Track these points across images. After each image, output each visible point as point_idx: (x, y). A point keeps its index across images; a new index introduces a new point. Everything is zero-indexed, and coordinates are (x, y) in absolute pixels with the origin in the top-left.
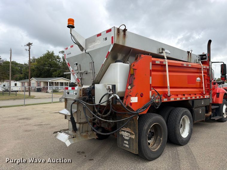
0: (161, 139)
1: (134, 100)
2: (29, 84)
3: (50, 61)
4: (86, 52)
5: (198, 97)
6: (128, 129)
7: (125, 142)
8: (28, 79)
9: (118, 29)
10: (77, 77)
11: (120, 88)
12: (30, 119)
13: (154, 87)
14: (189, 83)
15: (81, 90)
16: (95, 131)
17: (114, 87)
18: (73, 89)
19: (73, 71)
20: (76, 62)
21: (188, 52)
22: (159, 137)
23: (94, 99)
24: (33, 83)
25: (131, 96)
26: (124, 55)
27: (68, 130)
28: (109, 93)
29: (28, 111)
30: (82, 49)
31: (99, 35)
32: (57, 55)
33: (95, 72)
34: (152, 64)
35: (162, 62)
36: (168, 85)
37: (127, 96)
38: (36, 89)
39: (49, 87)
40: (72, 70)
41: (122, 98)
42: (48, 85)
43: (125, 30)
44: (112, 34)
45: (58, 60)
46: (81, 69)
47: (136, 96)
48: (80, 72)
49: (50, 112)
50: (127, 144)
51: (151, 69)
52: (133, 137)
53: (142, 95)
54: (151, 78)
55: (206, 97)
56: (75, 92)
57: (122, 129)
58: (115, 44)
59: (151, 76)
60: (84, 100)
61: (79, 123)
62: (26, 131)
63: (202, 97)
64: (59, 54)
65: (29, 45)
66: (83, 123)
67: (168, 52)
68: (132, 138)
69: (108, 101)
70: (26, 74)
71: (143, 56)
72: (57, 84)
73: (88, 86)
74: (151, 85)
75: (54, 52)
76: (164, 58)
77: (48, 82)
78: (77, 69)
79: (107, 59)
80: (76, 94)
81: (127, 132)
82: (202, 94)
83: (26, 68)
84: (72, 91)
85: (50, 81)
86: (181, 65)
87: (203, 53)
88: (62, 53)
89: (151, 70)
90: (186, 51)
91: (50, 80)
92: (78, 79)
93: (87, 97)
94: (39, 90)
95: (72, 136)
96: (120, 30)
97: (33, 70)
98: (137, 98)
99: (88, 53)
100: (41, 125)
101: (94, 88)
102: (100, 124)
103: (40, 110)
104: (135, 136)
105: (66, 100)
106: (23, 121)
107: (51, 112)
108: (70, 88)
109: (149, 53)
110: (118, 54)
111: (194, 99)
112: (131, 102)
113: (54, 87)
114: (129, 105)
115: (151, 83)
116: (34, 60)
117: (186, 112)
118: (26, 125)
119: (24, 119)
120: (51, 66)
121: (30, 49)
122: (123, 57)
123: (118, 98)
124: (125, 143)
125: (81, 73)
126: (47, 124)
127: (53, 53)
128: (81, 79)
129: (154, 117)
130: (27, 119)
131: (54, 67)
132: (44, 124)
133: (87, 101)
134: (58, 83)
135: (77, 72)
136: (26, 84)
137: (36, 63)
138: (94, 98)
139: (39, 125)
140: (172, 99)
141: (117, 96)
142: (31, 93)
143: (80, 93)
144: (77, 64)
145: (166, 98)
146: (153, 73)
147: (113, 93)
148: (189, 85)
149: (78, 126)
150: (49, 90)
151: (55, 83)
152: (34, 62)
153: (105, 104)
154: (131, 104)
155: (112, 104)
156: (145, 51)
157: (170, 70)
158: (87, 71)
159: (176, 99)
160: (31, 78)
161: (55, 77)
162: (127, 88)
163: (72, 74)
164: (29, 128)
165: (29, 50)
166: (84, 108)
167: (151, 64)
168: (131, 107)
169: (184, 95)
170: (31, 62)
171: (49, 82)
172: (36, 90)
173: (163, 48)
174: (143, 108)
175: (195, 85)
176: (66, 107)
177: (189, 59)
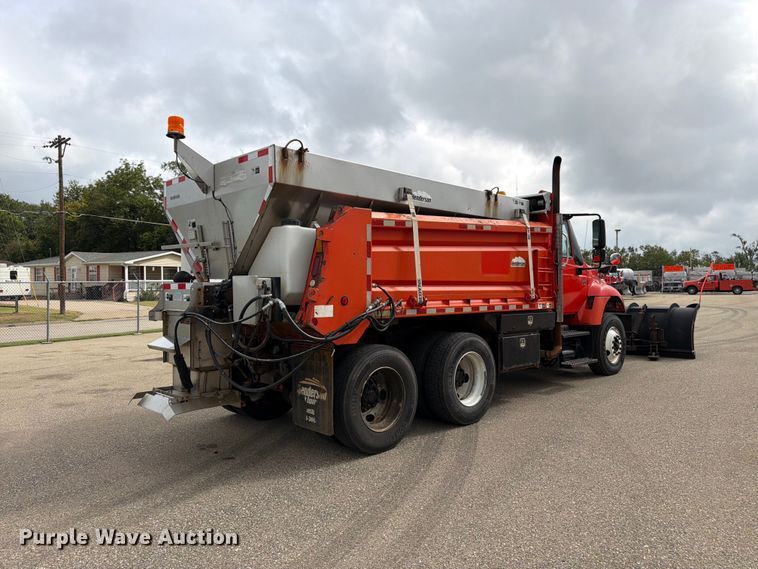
0: (401, 405)
1: (324, 311)
2: (61, 273)
3: (130, 196)
4: (216, 195)
5: (513, 308)
6: (314, 382)
7: (309, 411)
8: (54, 255)
9: (284, 151)
10: (194, 258)
11: (291, 285)
12: (70, 378)
13: (380, 283)
14: (486, 270)
15: (199, 290)
16: (237, 389)
17: (277, 282)
18: (182, 287)
19: (184, 242)
20: (193, 220)
21: (489, 193)
22: (395, 401)
23: (232, 312)
24: (73, 271)
25: (315, 303)
26: (307, 205)
27: (172, 388)
28: (263, 296)
29: (61, 356)
30: (205, 189)
31: (243, 159)
32: (155, 176)
33: (237, 245)
34: (373, 228)
35: (403, 222)
36: (419, 276)
37: (307, 304)
38: (84, 290)
39: (127, 285)
40: (182, 238)
41: (293, 309)
42: (124, 278)
43: (301, 152)
44: (269, 161)
45: (158, 192)
46: (206, 237)
47: (327, 304)
48: (202, 244)
49: (130, 358)
50: (311, 415)
51: (369, 239)
52: (324, 397)
53: (344, 302)
54: (369, 261)
55: (540, 307)
56: (185, 296)
57: (303, 382)
58: (275, 183)
59: (369, 257)
60: (207, 313)
61: (197, 369)
62: (61, 405)
63: (526, 307)
64: (161, 171)
65: (59, 142)
66: (207, 370)
67: (424, 195)
68: (323, 401)
69: (261, 314)
70: (47, 239)
71: (348, 209)
72: (154, 273)
73: (219, 281)
74: (369, 277)
75: (146, 166)
76: (409, 212)
77: (123, 268)
78: (194, 237)
79: (261, 216)
80: (188, 300)
81: (314, 387)
82: (526, 299)
83: (50, 218)
84: (180, 292)
85: (131, 262)
86: (458, 229)
87: (541, 192)
88: (173, 168)
89: (368, 242)
90: (483, 190)
91: (131, 260)
92: (197, 262)
93: (215, 307)
94: (94, 294)
95: (180, 400)
96: (290, 152)
97: (73, 226)
98: (330, 308)
99: (220, 200)
100: (104, 390)
101: (230, 285)
102: (257, 377)
103: (99, 355)
104: (328, 397)
105: (166, 317)
106: (48, 382)
107: (134, 357)
108: (174, 286)
109: (370, 200)
110: (291, 203)
111: (501, 313)
112: (316, 316)
113: (146, 283)
114: (311, 324)
115: (369, 272)
116: (76, 191)
117: (471, 342)
118: (57, 392)
119: (50, 377)
120: (134, 210)
121: (61, 156)
122: (303, 211)
123: (283, 306)
124: (309, 415)
125: (204, 247)
126: (120, 390)
127: (140, 169)
128: (204, 262)
129: (379, 353)
130: (60, 377)
131: (143, 216)
132: (112, 388)
133: (214, 317)
134: (158, 268)
135: (195, 243)
136: (50, 274)
137: (82, 203)
138: (232, 308)
139: (97, 391)
140: (431, 312)
141: (280, 302)
142: (67, 303)
143: (199, 297)
144: (194, 225)
145: (412, 308)
146: (375, 249)
147: (273, 297)
148: (487, 275)
149: (194, 376)
150: (130, 294)
151: (149, 268)
152: (76, 199)
153: (253, 322)
154: (315, 321)
155: (271, 322)
156: (358, 197)
157: (425, 239)
158: (218, 244)
159: (444, 311)
160: (66, 253)
161: (150, 250)
162: (307, 285)
163: (184, 249)
164: (68, 398)
165: (59, 162)
166: (208, 334)
167: (369, 228)
168: (316, 328)
169: (468, 301)
170: (66, 199)
171: (129, 267)
172: (85, 292)
173: (407, 187)
174: (342, 330)
175: (505, 276)
176: (166, 334)
177: (492, 211)
